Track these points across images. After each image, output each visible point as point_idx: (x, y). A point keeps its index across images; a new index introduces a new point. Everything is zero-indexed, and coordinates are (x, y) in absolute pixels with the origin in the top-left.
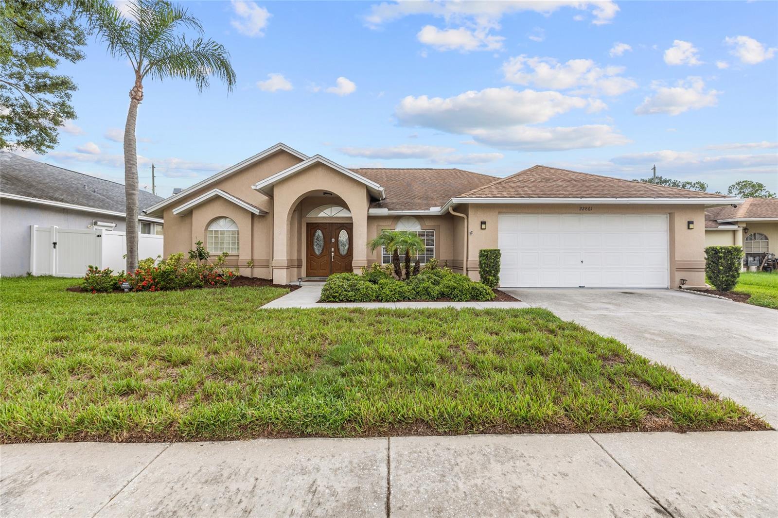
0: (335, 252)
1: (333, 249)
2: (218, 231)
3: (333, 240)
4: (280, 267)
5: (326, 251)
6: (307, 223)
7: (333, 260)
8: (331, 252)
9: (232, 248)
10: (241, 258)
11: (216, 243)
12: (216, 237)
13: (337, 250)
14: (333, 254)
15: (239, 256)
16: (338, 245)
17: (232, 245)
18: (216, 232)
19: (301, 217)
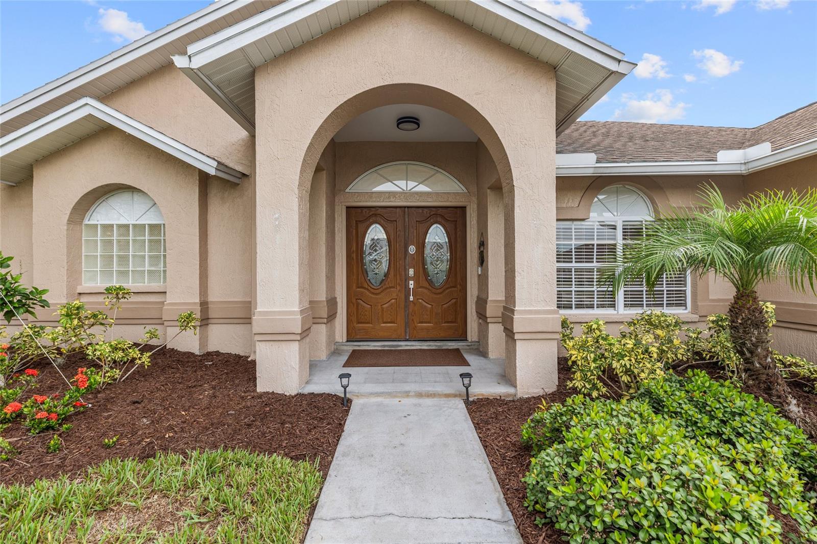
0: (416, 278)
1: (411, 272)
2: (112, 226)
3: (412, 249)
4: (278, 337)
5: (395, 275)
6: (348, 208)
7: (411, 298)
8: (407, 279)
9: (150, 272)
10: (169, 299)
11: (108, 259)
12: (108, 244)
13: (423, 273)
14: (411, 282)
15: (165, 292)
16: (424, 263)
17: (151, 265)
18: (108, 228)
19: (334, 191)
